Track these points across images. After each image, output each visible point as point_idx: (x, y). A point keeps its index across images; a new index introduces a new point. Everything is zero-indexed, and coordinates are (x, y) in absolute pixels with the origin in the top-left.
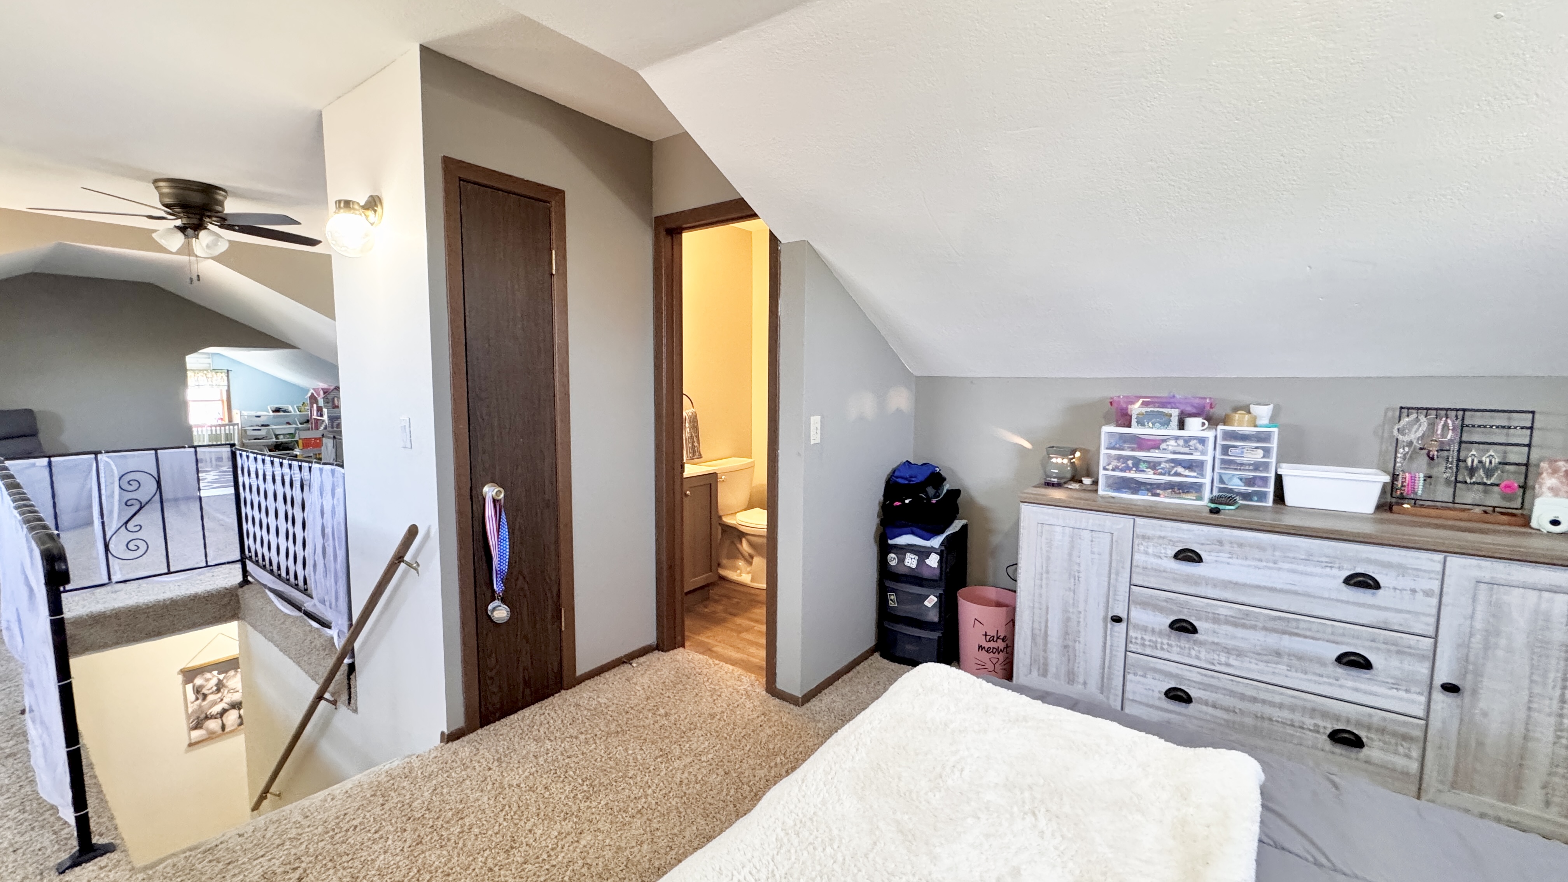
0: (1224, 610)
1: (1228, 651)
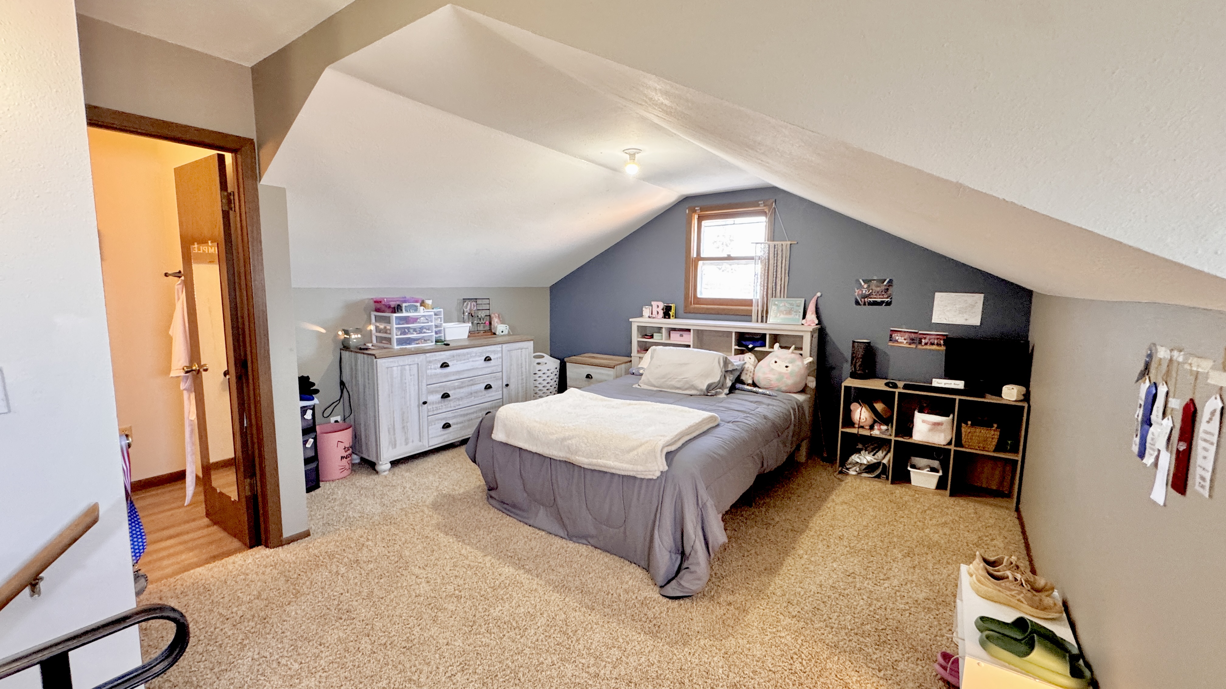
0: (456, 383)
1: (459, 399)
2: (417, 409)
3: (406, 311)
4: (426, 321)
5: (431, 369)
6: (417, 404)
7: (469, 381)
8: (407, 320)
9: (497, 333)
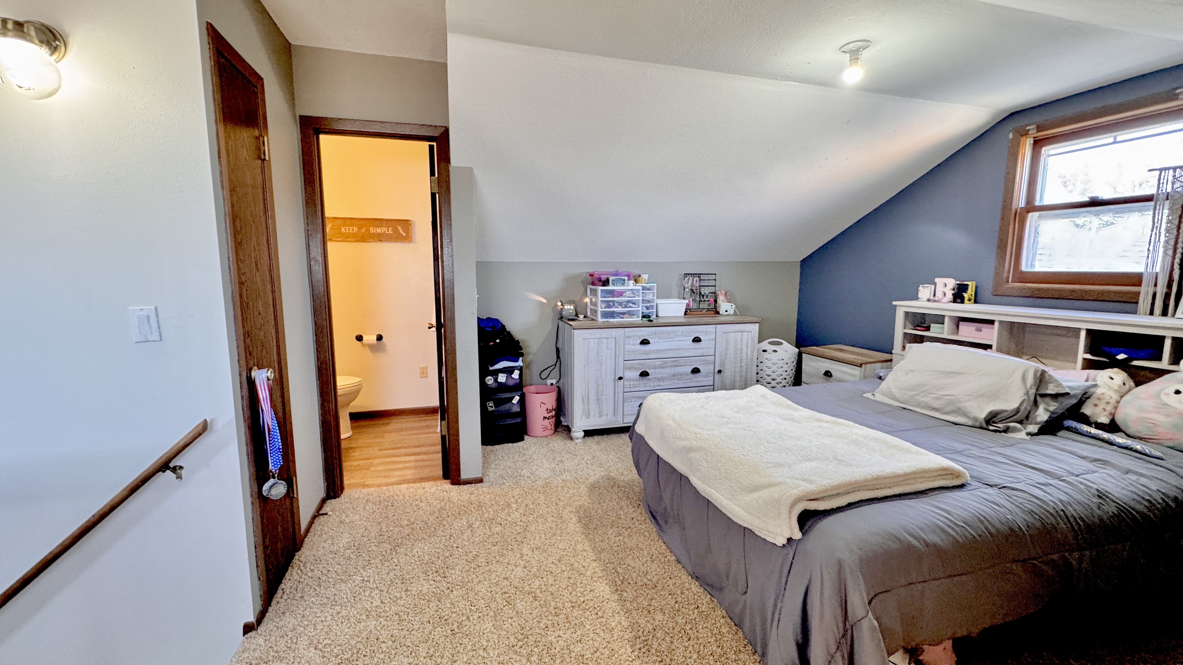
0: (658, 362)
1: (659, 380)
2: (613, 383)
3: (613, 284)
4: (633, 295)
5: (629, 344)
6: (613, 378)
7: (673, 361)
8: (612, 293)
9: (721, 313)
